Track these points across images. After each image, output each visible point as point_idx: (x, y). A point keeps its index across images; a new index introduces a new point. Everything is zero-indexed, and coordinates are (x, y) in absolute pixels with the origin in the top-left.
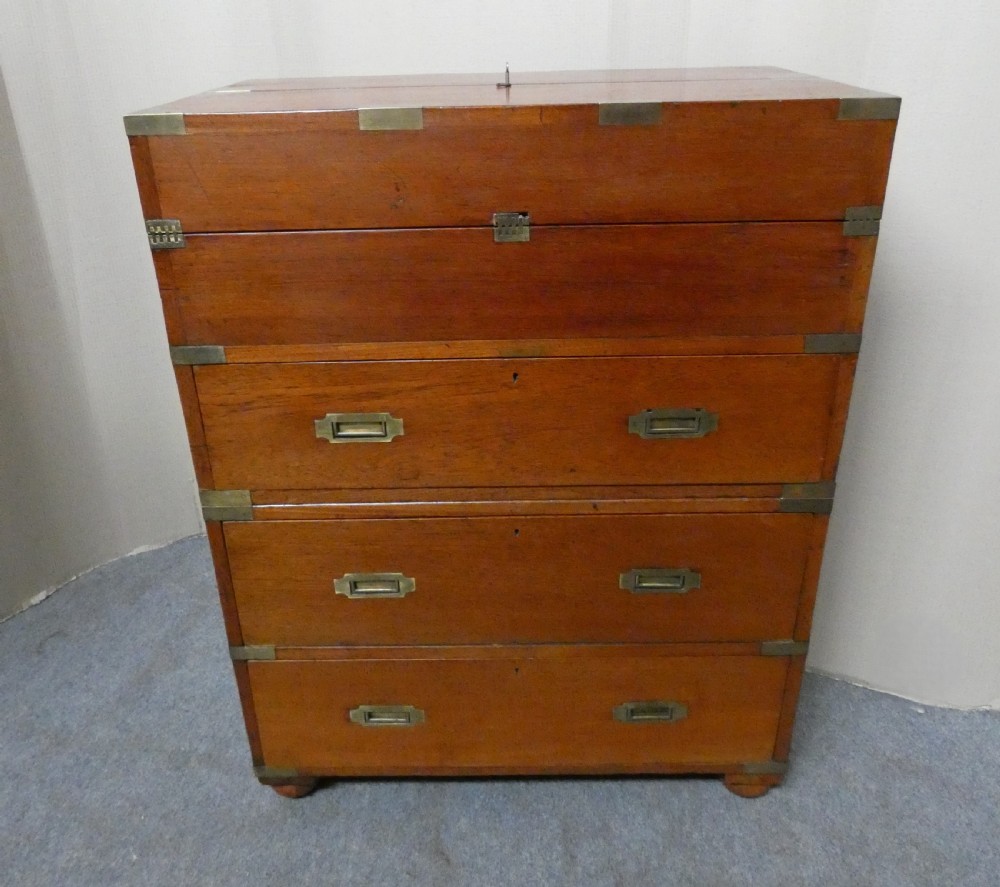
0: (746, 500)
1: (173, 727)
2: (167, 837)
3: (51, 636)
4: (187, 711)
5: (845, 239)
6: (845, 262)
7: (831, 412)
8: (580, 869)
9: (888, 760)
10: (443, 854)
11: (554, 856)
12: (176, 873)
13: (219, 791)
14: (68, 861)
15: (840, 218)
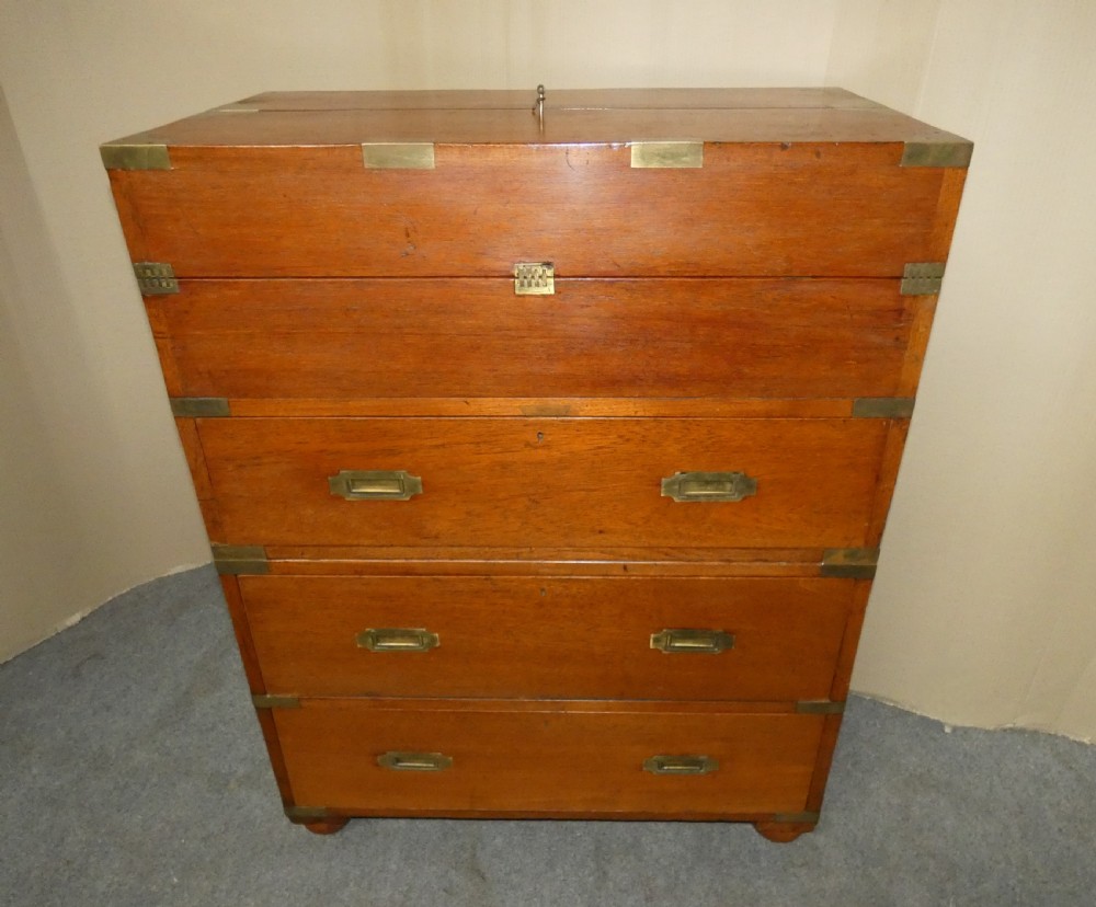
0: (784, 564)
1: (212, 749)
2: (208, 859)
3: (89, 659)
4: (226, 734)
5: (902, 298)
6: (901, 322)
7: (878, 479)
8: (611, 885)
9: (911, 775)
10: (478, 870)
11: (586, 872)
12: (216, 895)
13: (258, 812)
14: (109, 886)
15: (898, 275)
